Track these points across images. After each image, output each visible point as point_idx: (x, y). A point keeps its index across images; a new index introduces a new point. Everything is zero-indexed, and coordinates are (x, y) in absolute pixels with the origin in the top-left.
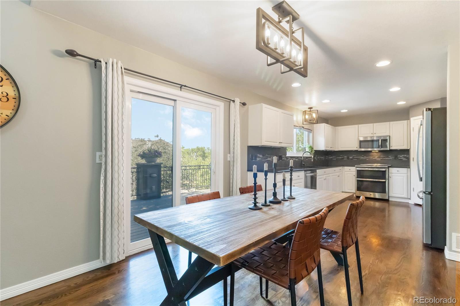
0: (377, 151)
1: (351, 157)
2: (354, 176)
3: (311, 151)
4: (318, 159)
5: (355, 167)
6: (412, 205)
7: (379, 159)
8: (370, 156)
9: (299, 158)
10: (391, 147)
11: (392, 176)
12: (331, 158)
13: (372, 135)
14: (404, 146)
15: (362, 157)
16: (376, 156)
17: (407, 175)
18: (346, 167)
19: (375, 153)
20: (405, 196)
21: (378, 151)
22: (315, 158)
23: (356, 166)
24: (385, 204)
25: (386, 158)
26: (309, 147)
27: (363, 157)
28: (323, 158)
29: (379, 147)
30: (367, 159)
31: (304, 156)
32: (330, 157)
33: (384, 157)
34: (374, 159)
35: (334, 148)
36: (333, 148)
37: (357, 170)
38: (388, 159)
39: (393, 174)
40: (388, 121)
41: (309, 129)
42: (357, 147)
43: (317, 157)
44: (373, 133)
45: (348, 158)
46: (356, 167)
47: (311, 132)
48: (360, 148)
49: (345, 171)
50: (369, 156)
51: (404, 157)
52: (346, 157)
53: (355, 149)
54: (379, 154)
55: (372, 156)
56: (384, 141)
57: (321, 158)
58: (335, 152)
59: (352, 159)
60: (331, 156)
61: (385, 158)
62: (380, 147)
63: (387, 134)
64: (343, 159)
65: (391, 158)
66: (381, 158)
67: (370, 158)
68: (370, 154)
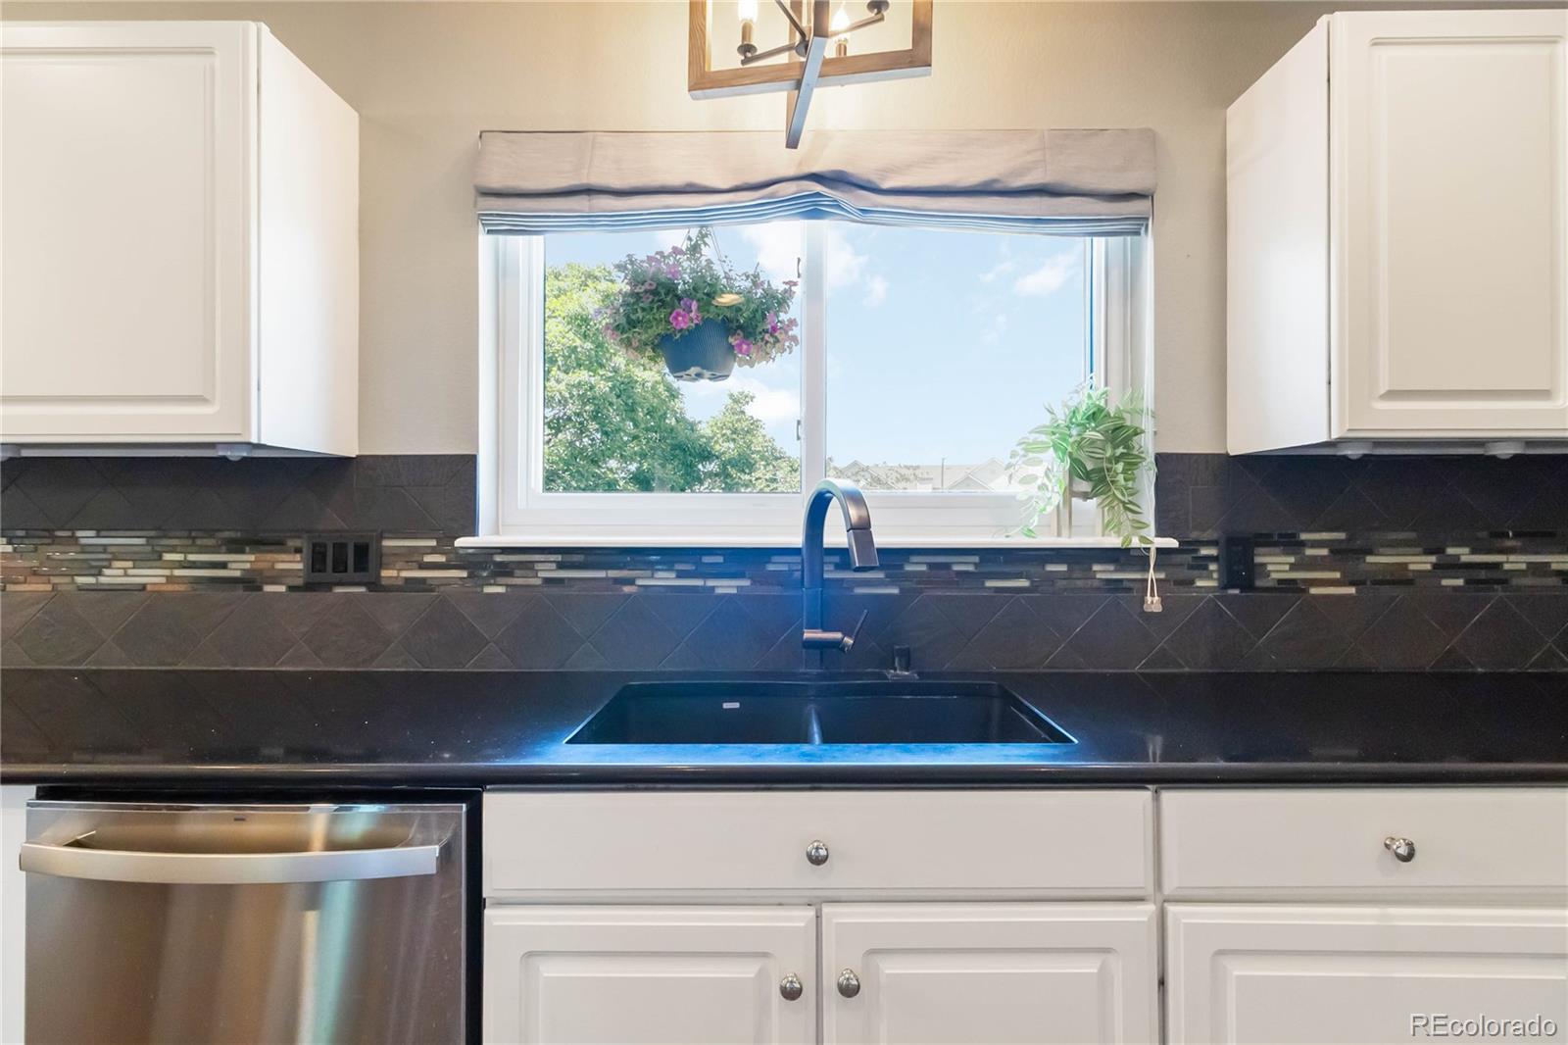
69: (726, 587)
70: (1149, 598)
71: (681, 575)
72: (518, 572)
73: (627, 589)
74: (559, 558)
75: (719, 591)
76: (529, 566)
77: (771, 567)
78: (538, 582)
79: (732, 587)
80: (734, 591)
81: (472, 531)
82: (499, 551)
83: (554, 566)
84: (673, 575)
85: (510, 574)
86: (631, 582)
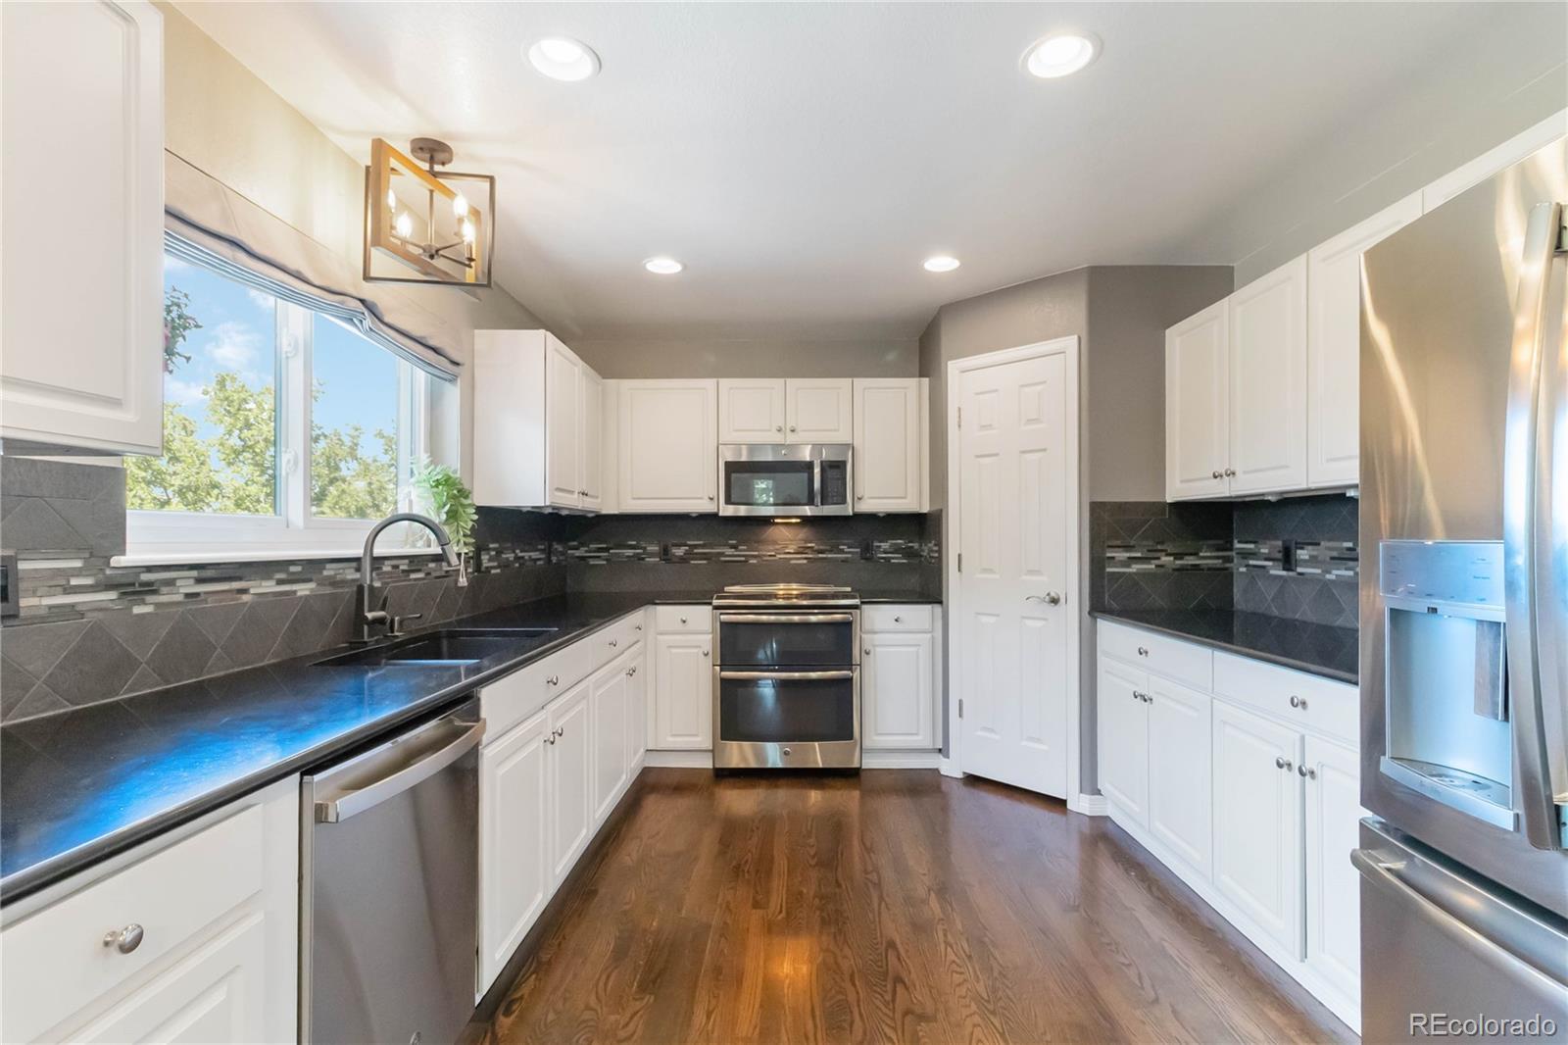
0: (794, 521)
1: (679, 552)
2: (706, 655)
3: (453, 515)
4: (505, 566)
5: (710, 607)
6: (954, 783)
7: (800, 560)
8: (763, 542)
9: (329, 571)
10: (859, 499)
11: (874, 646)
12: (577, 553)
13: (778, 439)
14: (905, 498)
15: (733, 551)
16: (786, 543)
17: (933, 637)
18: (660, 608)
19: (783, 529)
20: (923, 739)
21: (799, 520)
22: (485, 558)
23: (716, 602)
24: (847, 799)
25: (831, 551)
26: (438, 483)
27: (734, 547)
28: (535, 555)
29: (811, 502)
30: (754, 557)
31: (378, 551)
32: (577, 548)
33: (821, 547)
34: (778, 556)
35: (599, 500)
36: (597, 497)
37: (723, 624)
38: (836, 560)
39: (876, 636)
40: (850, 377)
41: (432, 343)
42: (711, 499)
43: (499, 552)
44: (782, 424)
45: (665, 553)
46: (716, 608)
47: (453, 379)
48: (728, 501)
49: (661, 634)
50: (758, 542)
51: (897, 550)
52: (653, 548)
53: (704, 506)
54: (803, 533)
55: (775, 542)
56: (836, 470)
57: (526, 555)
58: (601, 519)
59: (683, 560)
60: (582, 544)
61: (822, 552)
62: (818, 499)
63: (842, 437)
64: (640, 558)
65: (849, 556)
66: (810, 556)
67: (765, 556)
68: (765, 536)
69: (303, 589)
70: (461, 579)
71: (280, 582)
72: (164, 590)
73: (245, 598)
74: (194, 573)
75: (299, 594)
76: (171, 583)
77: (325, 573)
78: (179, 598)
79: (306, 589)
80: (307, 593)
81: (123, 552)
82: (144, 569)
83: (192, 581)
84: (273, 583)
85: (155, 592)
86: (244, 591)
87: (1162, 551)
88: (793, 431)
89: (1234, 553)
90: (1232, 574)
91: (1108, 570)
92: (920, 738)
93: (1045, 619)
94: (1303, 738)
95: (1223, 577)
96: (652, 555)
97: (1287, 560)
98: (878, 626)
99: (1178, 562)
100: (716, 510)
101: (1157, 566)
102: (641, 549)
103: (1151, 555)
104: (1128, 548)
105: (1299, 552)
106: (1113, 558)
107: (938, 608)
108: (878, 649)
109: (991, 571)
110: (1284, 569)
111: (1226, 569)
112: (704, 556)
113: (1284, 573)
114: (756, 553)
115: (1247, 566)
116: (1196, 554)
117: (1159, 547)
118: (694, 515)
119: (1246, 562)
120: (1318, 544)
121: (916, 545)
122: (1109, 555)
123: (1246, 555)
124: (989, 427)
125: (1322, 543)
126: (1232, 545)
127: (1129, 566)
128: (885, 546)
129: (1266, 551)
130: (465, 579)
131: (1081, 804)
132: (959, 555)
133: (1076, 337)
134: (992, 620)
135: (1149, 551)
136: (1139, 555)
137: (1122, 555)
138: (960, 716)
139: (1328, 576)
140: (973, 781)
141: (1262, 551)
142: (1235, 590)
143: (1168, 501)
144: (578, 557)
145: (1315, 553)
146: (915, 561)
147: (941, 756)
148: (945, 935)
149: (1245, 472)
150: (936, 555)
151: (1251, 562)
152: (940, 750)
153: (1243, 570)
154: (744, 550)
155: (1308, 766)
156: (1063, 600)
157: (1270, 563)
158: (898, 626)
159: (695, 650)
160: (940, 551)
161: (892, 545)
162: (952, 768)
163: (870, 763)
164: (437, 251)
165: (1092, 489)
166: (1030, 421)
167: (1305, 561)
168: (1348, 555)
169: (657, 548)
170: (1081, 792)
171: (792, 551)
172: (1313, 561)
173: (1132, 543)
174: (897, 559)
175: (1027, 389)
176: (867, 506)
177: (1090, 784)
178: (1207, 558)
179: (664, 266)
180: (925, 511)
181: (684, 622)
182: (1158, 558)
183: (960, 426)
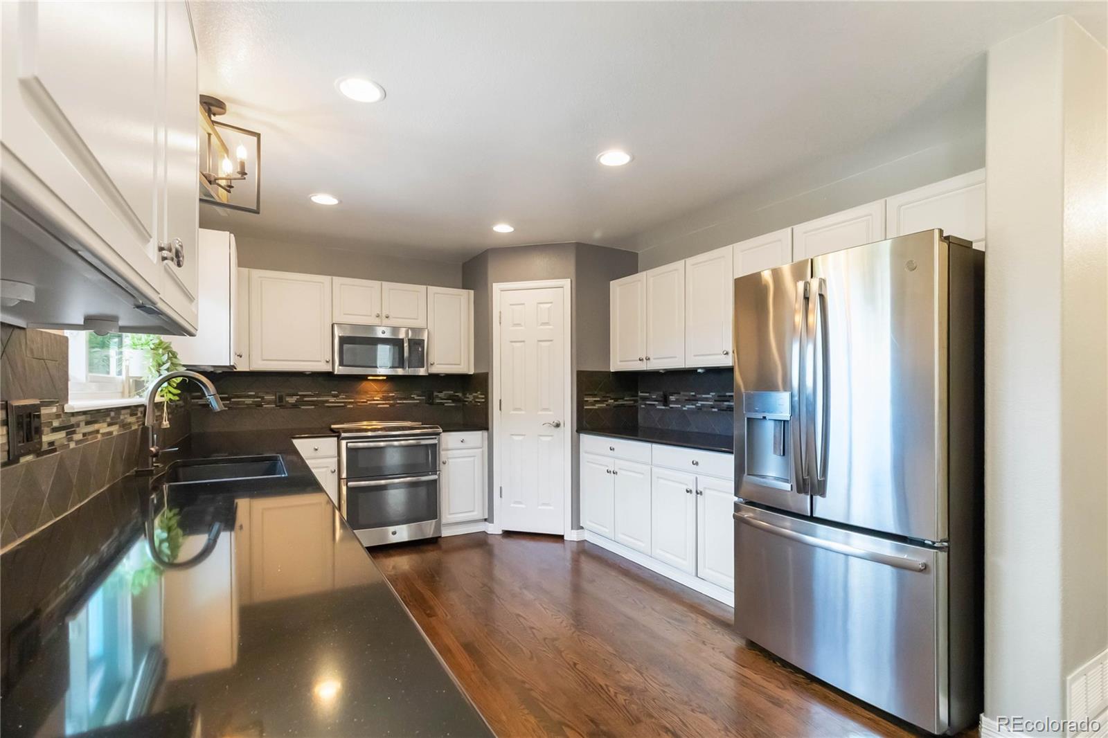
0: (382, 378)
1: (292, 400)
2: (333, 472)
5: (333, 439)
6: (497, 537)
7: (384, 405)
8: (358, 393)
10: (432, 364)
11: (448, 458)
13: (377, 322)
14: (459, 364)
15: (332, 400)
16: (374, 393)
17: (483, 451)
19: (372, 384)
20: (477, 514)
21: (385, 378)
25: (405, 399)
27: (334, 396)
29: (399, 366)
30: (350, 403)
33: (398, 396)
34: (369, 402)
38: (409, 404)
39: (449, 452)
40: (425, 285)
42: (327, 362)
44: (379, 313)
45: (280, 402)
48: (341, 364)
50: (353, 392)
51: (448, 397)
52: (268, 397)
53: (324, 367)
54: (386, 387)
55: (366, 392)
56: (418, 345)
59: (295, 406)
61: (399, 399)
62: (405, 364)
63: (419, 323)
64: (259, 405)
65: (418, 401)
66: (391, 402)
67: (359, 402)
68: (359, 388)
70: (164, 422)
73: (99, 437)
74: (84, 418)
75: (114, 434)
77: (121, 417)
79: (116, 430)
82: (72, 415)
86: (98, 431)
87: (608, 397)
88: (387, 317)
89: (638, 398)
90: (638, 408)
91: (585, 407)
92: (475, 513)
93: (552, 436)
94: (697, 478)
95: (633, 410)
96: (269, 402)
97: (665, 401)
98: (450, 446)
99: (616, 403)
100: (331, 370)
101: (607, 405)
102: (259, 398)
103: (604, 399)
104: (595, 396)
105: (671, 397)
106: (587, 401)
107: (485, 433)
108: (450, 460)
109: (520, 409)
110: (664, 406)
111: (635, 406)
112: (312, 403)
113: (663, 407)
114: (353, 400)
115: (645, 404)
116: (623, 399)
117: (608, 395)
118: (308, 373)
119: (644, 402)
120: (679, 393)
121: (460, 395)
122: (586, 399)
123: (645, 399)
124: (519, 325)
125: (682, 393)
126: (638, 393)
127: (594, 405)
128: (441, 395)
129: (655, 397)
130: (167, 422)
131: (571, 536)
132: (500, 400)
133: (569, 280)
134: (520, 438)
135: (604, 397)
136: (599, 399)
137: (591, 399)
138: (501, 497)
139: (684, 409)
140: (508, 534)
141: (653, 397)
142: (639, 417)
143: (612, 371)
144: (200, 405)
145: (677, 397)
146: (460, 404)
147: (487, 523)
148: (541, 605)
149: (654, 359)
150: (483, 400)
151: (648, 402)
152: (486, 520)
153: (643, 406)
154: (343, 399)
155: (700, 489)
156: (562, 424)
157: (657, 403)
158: (462, 445)
159: (324, 470)
160: (486, 398)
161: (445, 394)
162: (494, 529)
163: (445, 533)
164: (216, 180)
165: (578, 363)
166: (543, 324)
167: (673, 401)
168: (693, 398)
169: (274, 397)
170: (572, 529)
171: (378, 399)
172: (677, 402)
173: (596, 393)
174: (449, 404)
175: (541, 305)
176: (435, 370)
177: (577, 525)
178: (627, 401)
179: (325, 200)
180: (472, 373)
181: (316, 450)
182: (607, 401)
183: (500, 323)
